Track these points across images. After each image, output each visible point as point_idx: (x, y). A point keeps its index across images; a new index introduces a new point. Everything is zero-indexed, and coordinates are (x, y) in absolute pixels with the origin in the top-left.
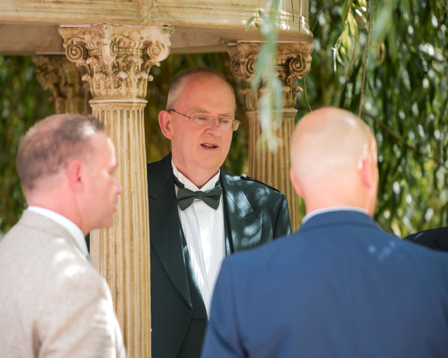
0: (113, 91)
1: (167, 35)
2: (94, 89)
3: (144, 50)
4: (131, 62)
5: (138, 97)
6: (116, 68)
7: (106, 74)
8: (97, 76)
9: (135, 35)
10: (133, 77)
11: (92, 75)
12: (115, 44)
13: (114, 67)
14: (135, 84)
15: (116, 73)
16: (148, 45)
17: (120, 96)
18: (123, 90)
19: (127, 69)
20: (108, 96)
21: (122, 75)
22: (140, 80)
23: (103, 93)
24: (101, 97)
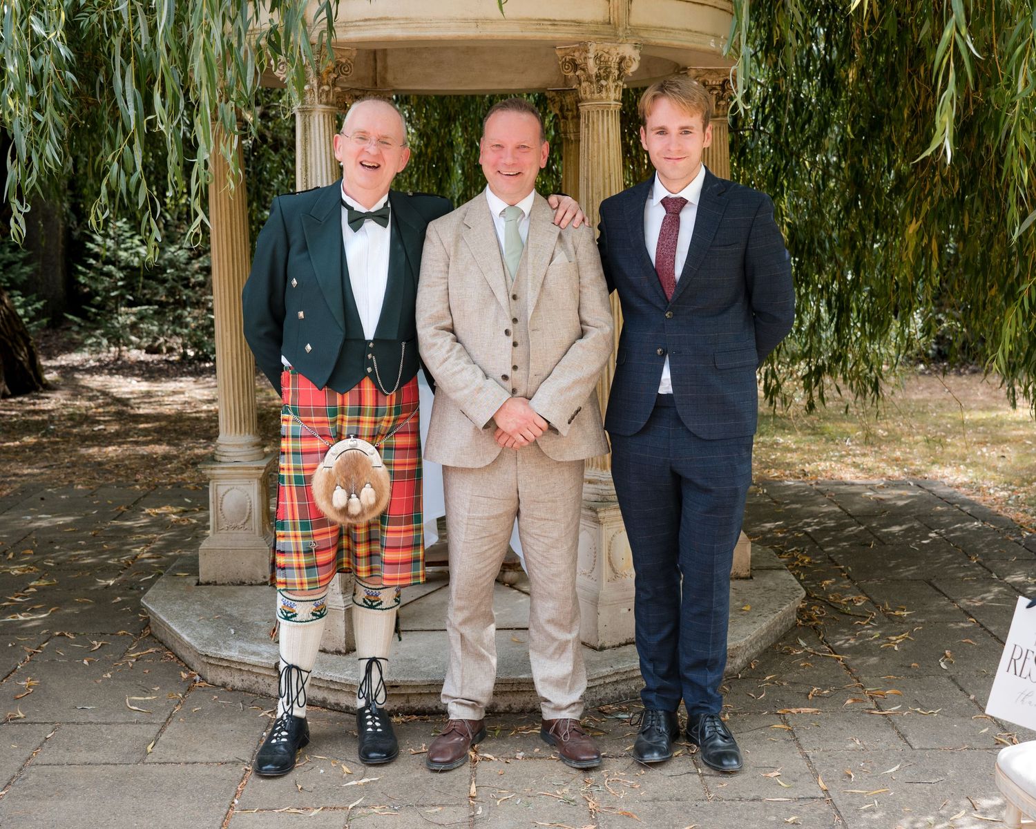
0: (596, 96)
1: (638, 51)
2: (582, 95)
3: (620, 63)
4: (610, 72)
5: (615, 100)
6: (599, 77)
7: (591, 83)
8: (584, 84)
9: (613, 52)
10: (611, 84)
11: (580, 84)
12: (597, 58)
13: (597, 76)
14: (613, 90)
15: (598, 81)
16: (622, 59)
17: (602, 99)
18: (604, 94)
19: (607, 78)
20: (592, 100)
21: (603, 82)
22: (617, 86)
23: (589, 97)
24: (587, 100)
